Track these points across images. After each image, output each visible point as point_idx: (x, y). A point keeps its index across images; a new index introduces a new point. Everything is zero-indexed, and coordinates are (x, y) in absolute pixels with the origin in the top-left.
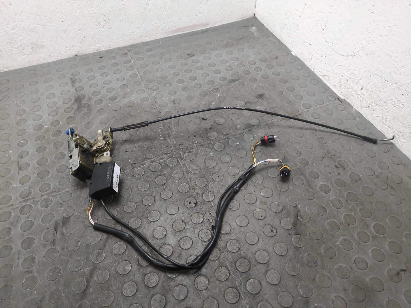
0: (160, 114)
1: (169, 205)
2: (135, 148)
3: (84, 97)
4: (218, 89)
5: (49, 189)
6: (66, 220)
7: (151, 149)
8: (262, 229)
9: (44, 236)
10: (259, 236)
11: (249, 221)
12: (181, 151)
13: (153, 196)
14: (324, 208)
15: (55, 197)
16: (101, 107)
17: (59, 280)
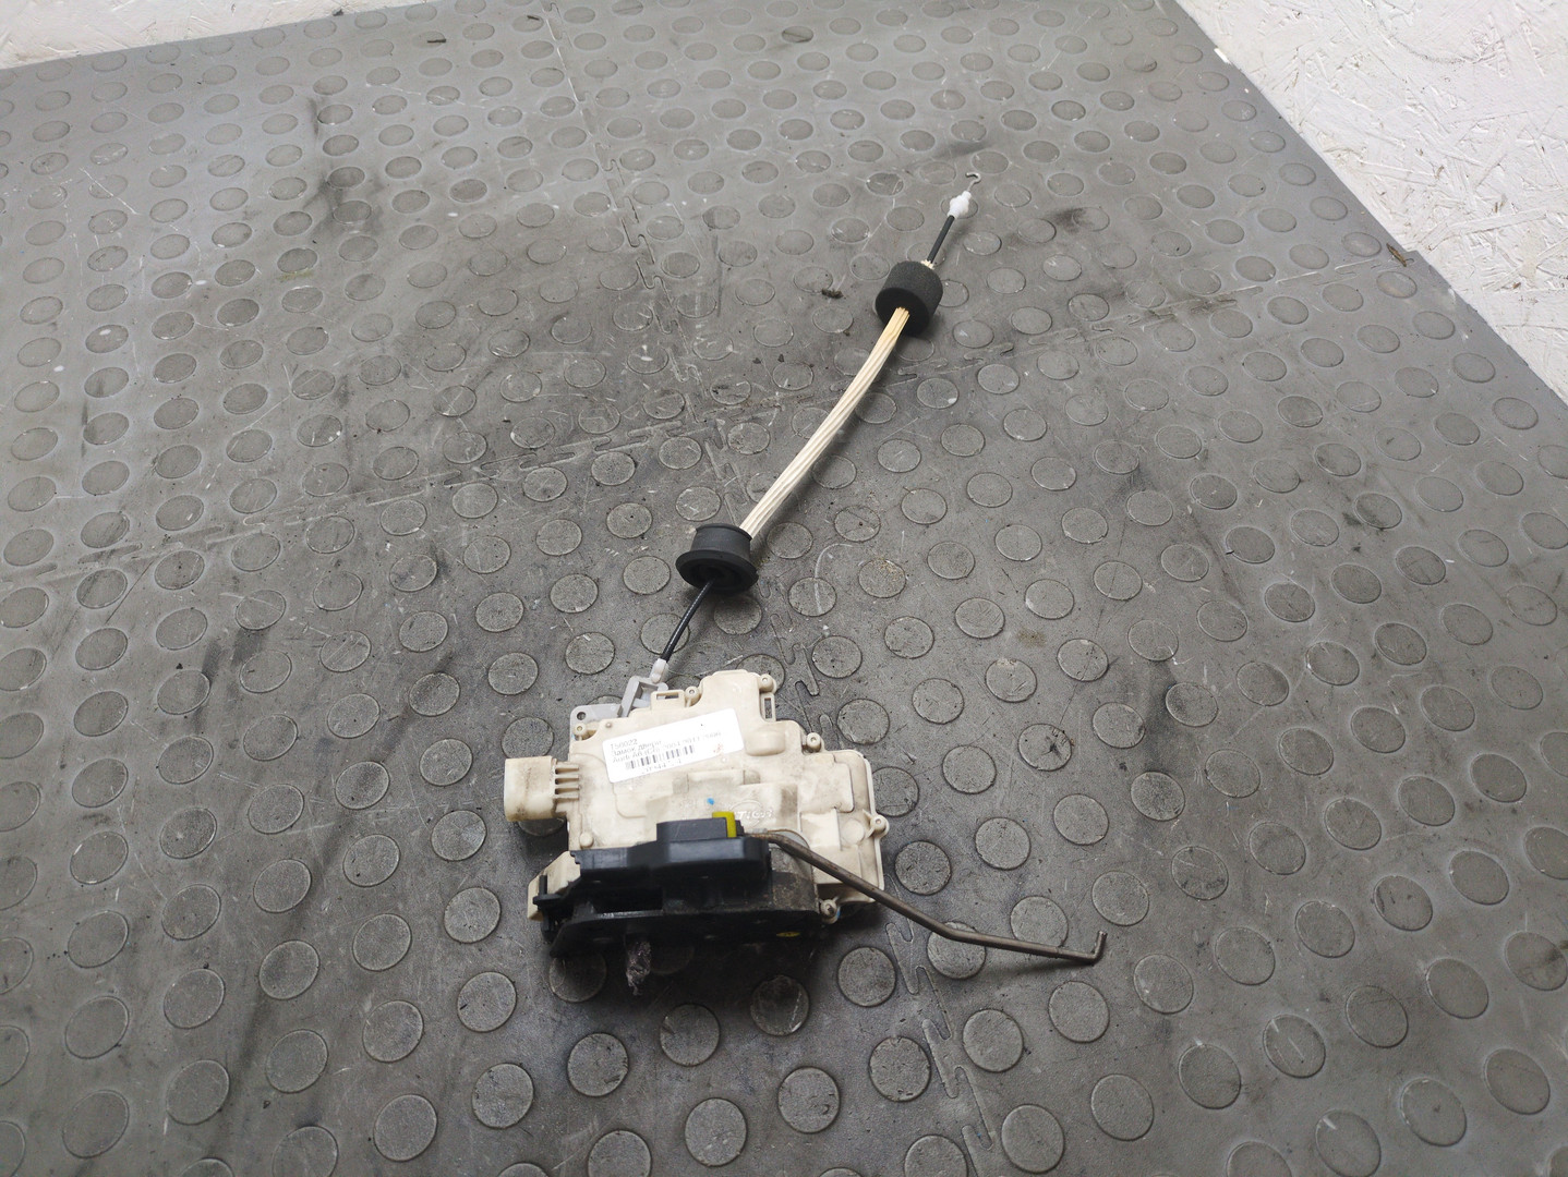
0: (649, 264)
1: (654, 618)
2: (538, 390)
3: (357, 176)
4: (893, 177)
5: (195, 518)
6: (250, 640)
7: (602, 396)
8: (1014, 741)
9: (161, 691)
10: (997, 762)
11: (967, 703)
12: (722, 415)
13: (595, 577)
14: (1278, 677)
15: (215, 550)
16: (418, 220)
17: (206, 860)
